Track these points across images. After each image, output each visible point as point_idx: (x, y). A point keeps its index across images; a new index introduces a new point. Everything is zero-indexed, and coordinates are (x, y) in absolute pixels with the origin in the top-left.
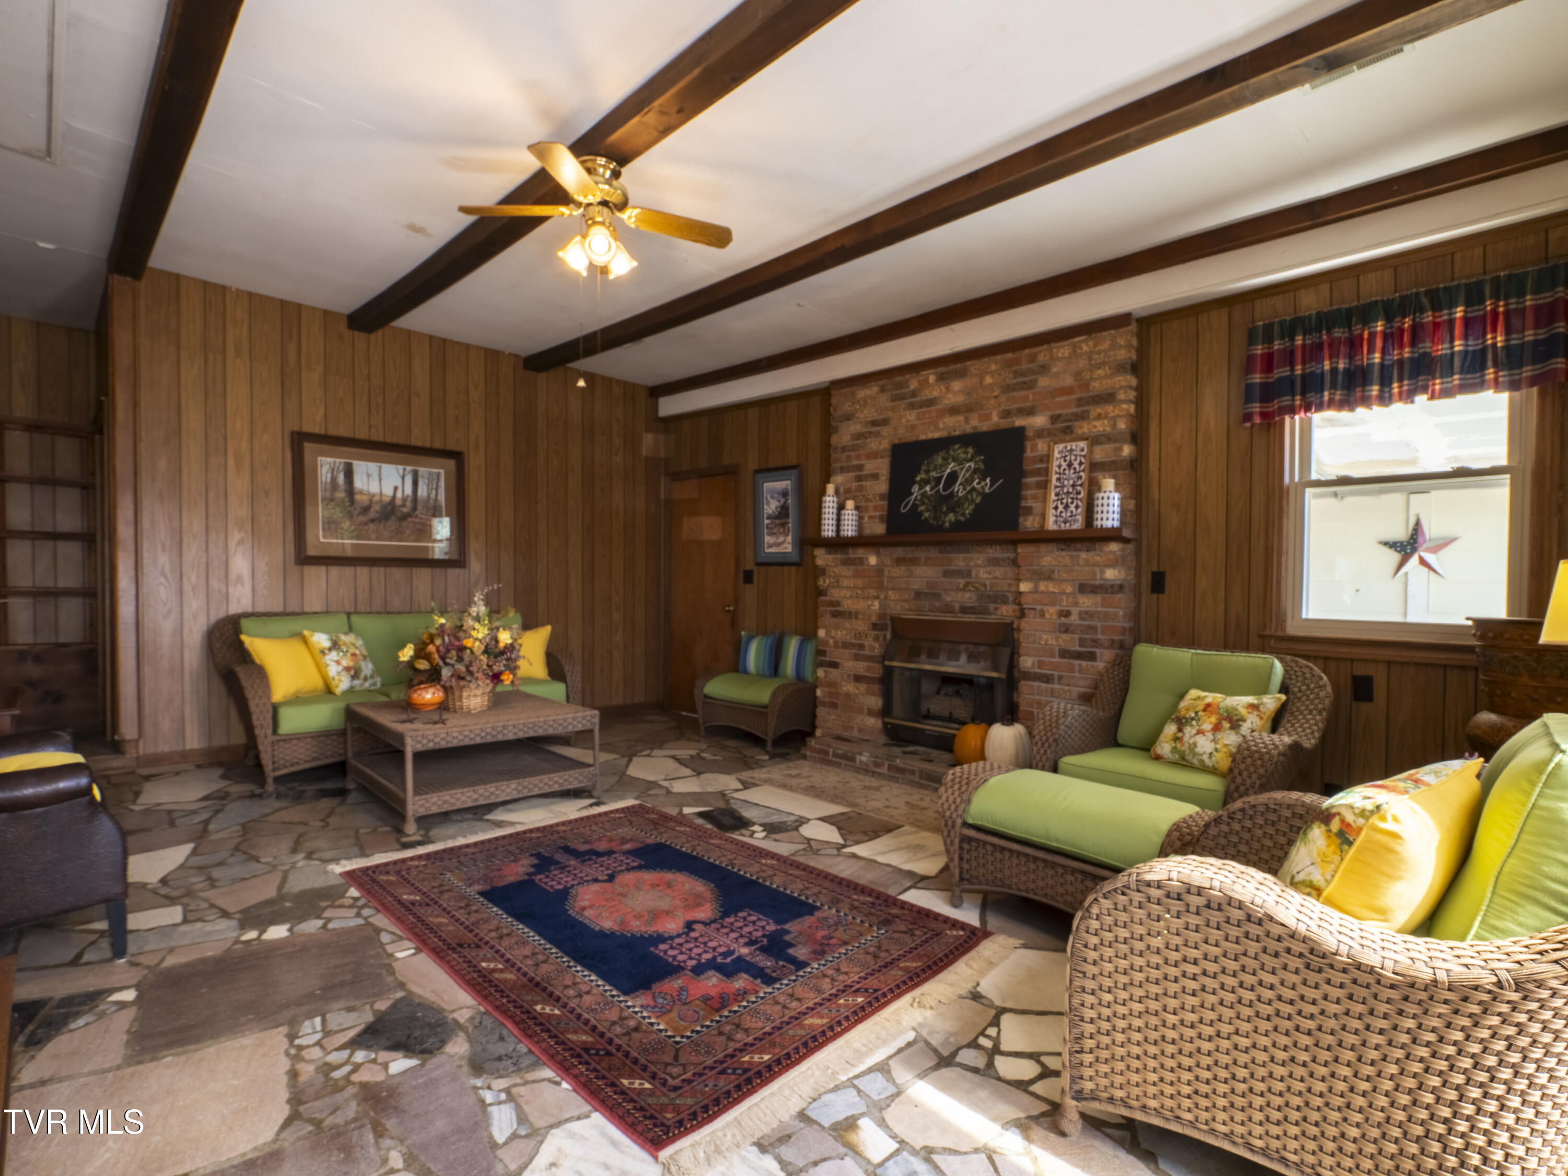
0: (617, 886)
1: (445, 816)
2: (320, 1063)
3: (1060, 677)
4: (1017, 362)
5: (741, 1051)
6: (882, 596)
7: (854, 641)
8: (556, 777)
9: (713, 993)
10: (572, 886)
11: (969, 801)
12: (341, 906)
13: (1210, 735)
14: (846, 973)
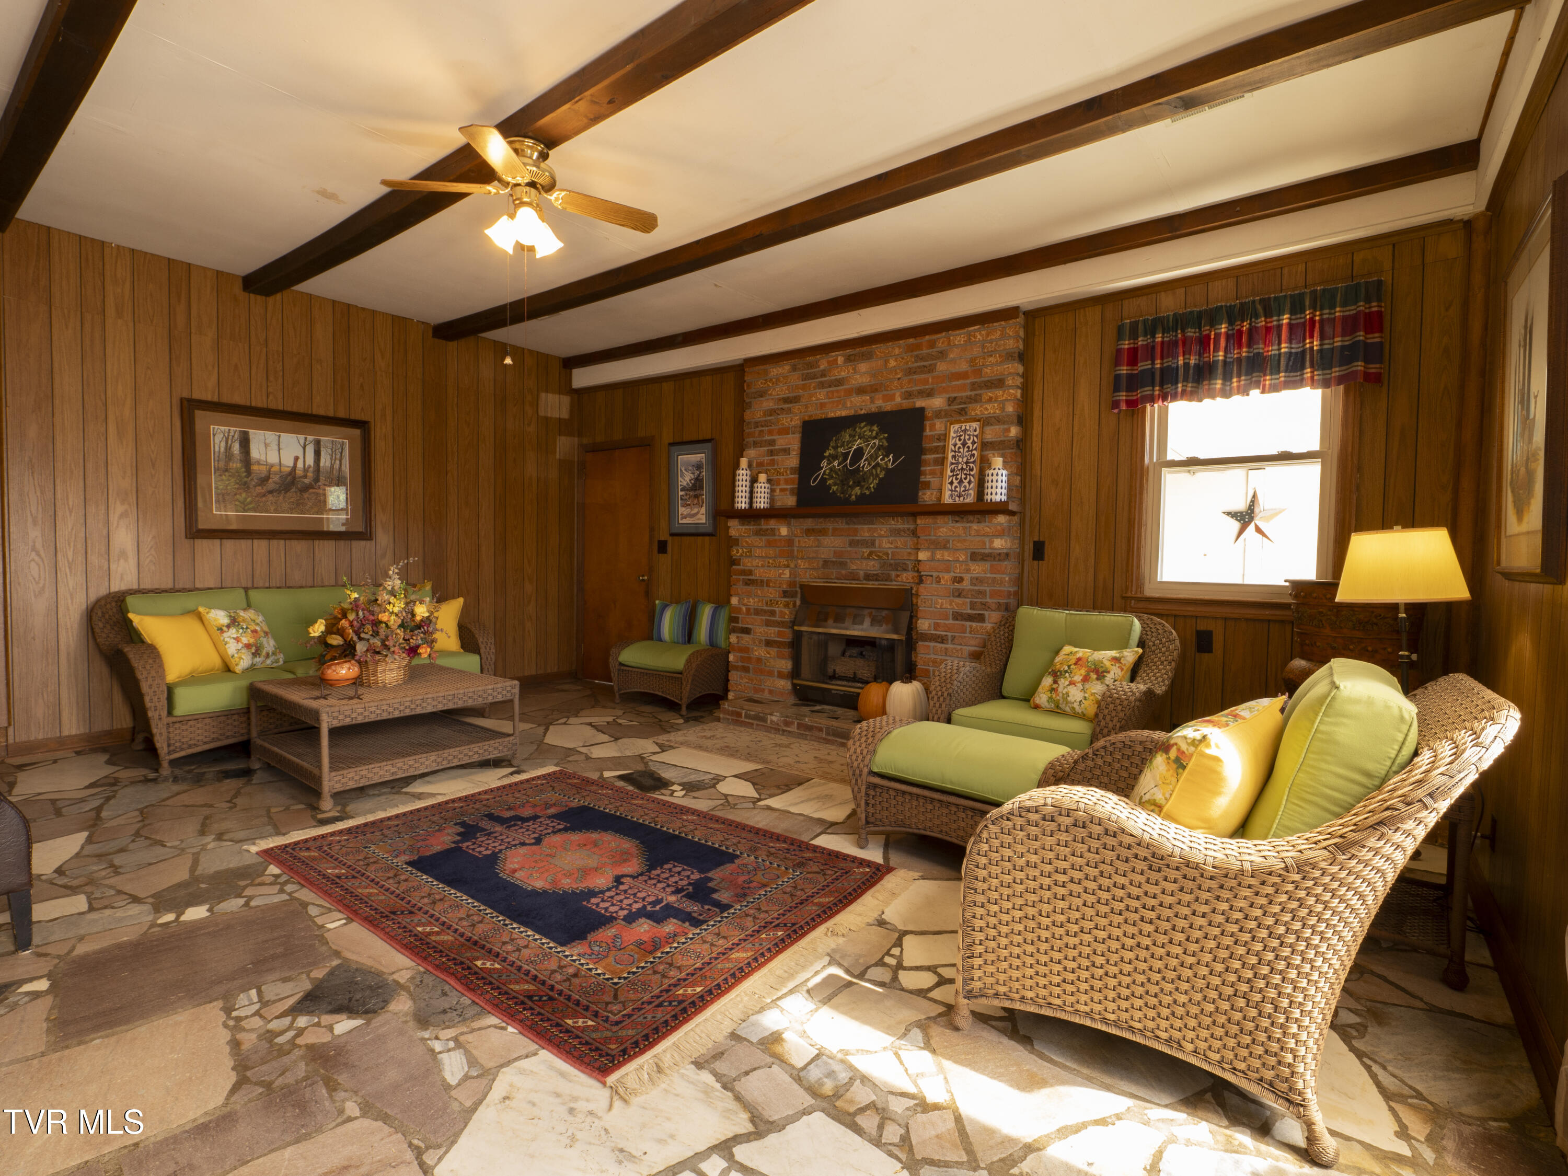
0: (544, 847)
1: (362, 792)
2: (262, 1031)
3: (953, 638)
4: (918, 347)
5: (675, 986)
6: (792, 565)
7: (765, 608)
8: (476, 747)
9: (645, 938)
10: (501, 851)
11: (874, 752)
12: (262, 884)
13: (1080, 685)
14: (767, 912)
